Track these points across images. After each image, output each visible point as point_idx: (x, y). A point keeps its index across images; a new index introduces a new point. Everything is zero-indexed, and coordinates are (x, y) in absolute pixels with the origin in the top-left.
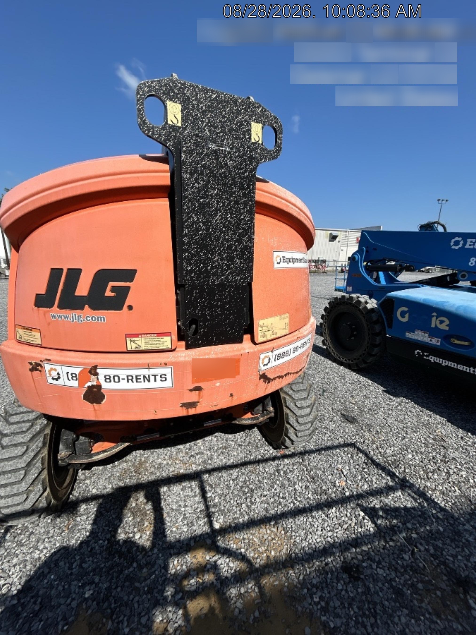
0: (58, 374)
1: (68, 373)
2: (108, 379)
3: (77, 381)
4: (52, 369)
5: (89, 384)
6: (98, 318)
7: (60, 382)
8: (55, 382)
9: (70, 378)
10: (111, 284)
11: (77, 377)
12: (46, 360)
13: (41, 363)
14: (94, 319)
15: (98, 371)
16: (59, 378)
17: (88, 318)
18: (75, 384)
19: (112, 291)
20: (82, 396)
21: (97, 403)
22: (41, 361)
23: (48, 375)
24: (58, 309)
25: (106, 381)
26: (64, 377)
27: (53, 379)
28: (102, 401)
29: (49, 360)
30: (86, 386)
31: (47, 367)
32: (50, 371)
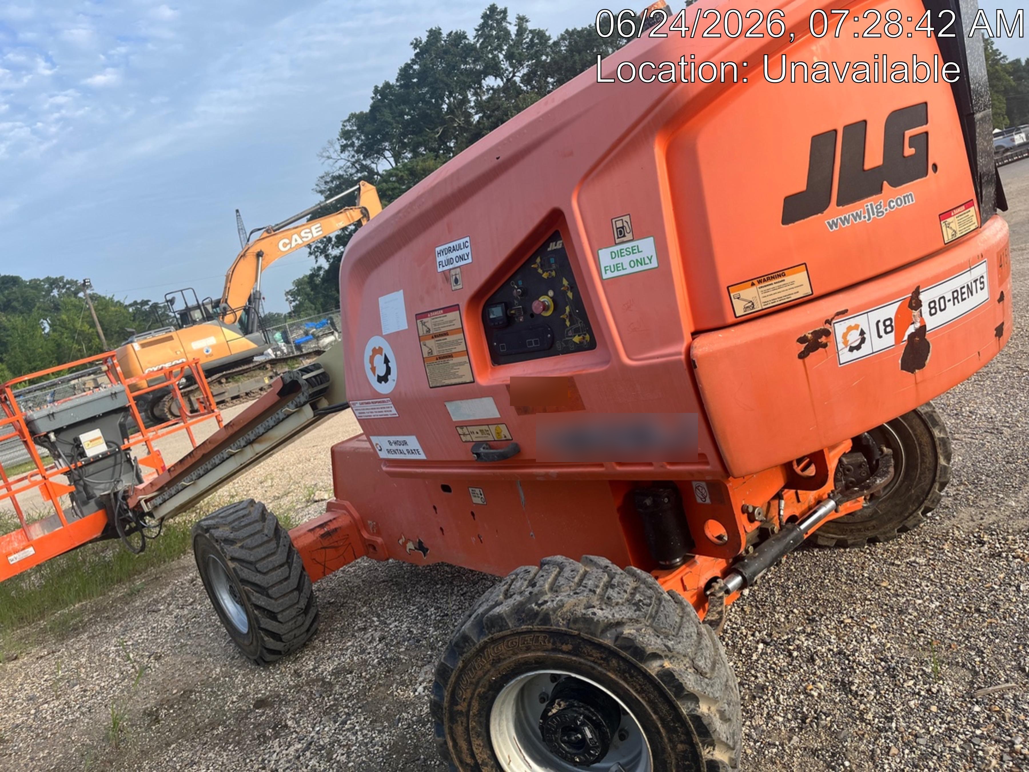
0: (862, 333)
1: (879, 321)
2: (934, 308)
3: (893, 334)
4: (850, 329)
5: (911, 329)
6: (904, 197)
7: (866, 349)
8: (856, 354)
9: (882, 333)
10: (909, 133)
11: (893, 324)
12: (838, 314)
13: (827, 326)
14: (899, 201)
15: (922, 297)
16: (863, 340)
17: (892, 204)
18: (889, 340)
19: (910, 147)
20: (900, 362)
21: (919, 369)
22: (828, 322)
23: (841, 346)
24: (841, 207)
25: (931, 315)
26: (871, 334)
27: (851, 349)
28: (926, 359)
29: (844, 312)
30: (906, 338)
31: (840, 328)
32: (845, 336)
